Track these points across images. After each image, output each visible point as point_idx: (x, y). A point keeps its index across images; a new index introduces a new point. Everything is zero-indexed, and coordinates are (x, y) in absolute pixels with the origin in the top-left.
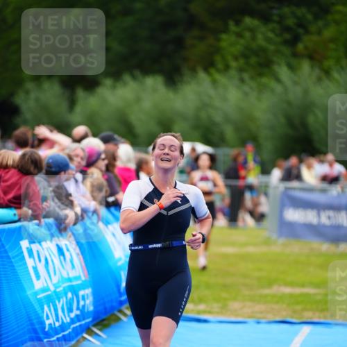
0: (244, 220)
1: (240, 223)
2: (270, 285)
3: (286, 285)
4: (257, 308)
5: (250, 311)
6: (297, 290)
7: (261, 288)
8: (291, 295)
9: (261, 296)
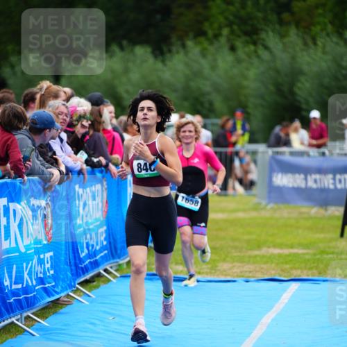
0: (234, 188)
1: (230, 191)
2: (259, 247)
3: (275, 246)
4: (247, 268)
5: (238, 271)
6: (286, 251)
7: (250, 250)
8: (280, 255)
9: (250, 257)
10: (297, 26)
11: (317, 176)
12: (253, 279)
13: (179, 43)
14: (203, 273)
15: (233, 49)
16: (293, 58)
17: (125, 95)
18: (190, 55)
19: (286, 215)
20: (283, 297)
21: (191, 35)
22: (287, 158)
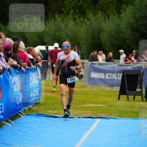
2: (84, 103)
3: (91, 103)
4: (79, 112)
5: (75, 113)
6: (96, 105)
7: (81, 104)
8: (93, 107)
9: (80, 107)
10: (102, 11)
11: (110, 74)
12: (81, 117)
13: (52, 16)
14: (60, 114)
15: (74, 19)
16: (99, 24)
17: (28, 37)
18: (57, 21)
19: (96, 90)
20: (94, 125)
21: (57, 12)
22: (96, 66)
